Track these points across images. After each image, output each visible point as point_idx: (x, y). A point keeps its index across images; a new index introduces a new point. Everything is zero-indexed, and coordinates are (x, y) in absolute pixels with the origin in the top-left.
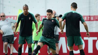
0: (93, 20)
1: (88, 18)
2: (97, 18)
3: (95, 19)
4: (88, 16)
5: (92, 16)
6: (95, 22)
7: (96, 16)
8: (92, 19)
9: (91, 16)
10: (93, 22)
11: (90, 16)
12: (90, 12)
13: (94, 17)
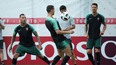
0: (37, 23)
1: (31, 21)
2: (41, 20)
3: (38, 22)
4: (31, 19)
5: (36, 19)
6: (38, 25)
7: (39, 18)
8: (35, 21)
9: (34, 19)
10: (36, 25)
11: (32, 19)
12: (32, 13)
13: (38, 19)
